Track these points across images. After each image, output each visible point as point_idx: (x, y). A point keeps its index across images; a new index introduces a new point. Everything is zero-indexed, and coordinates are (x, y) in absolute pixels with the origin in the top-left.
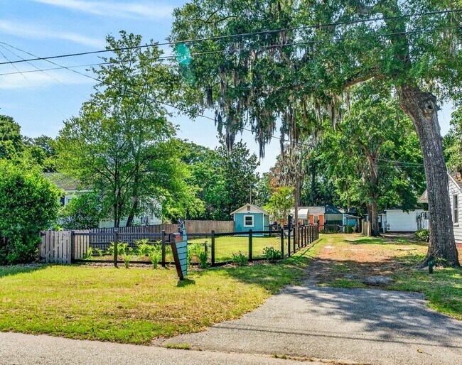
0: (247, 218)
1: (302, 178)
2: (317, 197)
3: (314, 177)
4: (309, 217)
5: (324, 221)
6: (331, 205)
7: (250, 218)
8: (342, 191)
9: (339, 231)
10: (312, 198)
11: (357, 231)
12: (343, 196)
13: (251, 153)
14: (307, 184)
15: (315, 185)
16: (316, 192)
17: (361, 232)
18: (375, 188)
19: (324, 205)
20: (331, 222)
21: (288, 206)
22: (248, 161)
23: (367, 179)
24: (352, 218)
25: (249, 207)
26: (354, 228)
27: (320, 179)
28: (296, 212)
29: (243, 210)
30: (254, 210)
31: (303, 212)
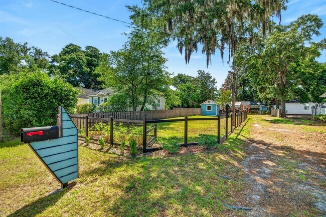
0: (208, 107)
1: (237, 88)
2: (245, 97)
3: (244, 88)
4: (241, 106)
5: (249, 108)
6: (253, 101)
7: (210, 107)
8: (261, 93)
9: (257, 113)
10: (243, 98)
11: (268, 114)
12: (260, 96)
13: (213, 78)
14: (240, 91)
15: (244, 91)
16: (245, 95)
17: (271, 114)
18: (284, 90)
19: (249, 101)
20: (253, 109)
21: (230, 100)
22: (212, 82)
23: (278, 85)
24: (265, 107)
25: (209, 102)
26: (267, 112)
27: (247, 89)
28: (233, 104)
29: (206, 103)
30: (212, 103)
31: (238, 104)
